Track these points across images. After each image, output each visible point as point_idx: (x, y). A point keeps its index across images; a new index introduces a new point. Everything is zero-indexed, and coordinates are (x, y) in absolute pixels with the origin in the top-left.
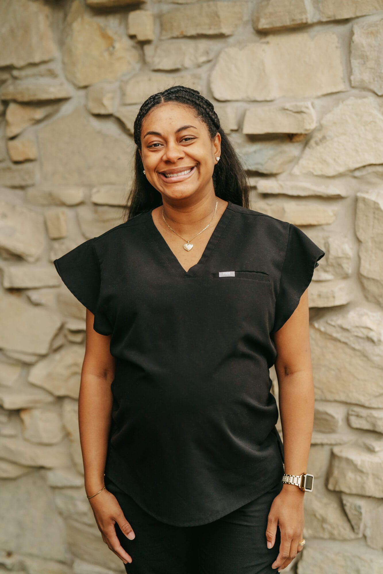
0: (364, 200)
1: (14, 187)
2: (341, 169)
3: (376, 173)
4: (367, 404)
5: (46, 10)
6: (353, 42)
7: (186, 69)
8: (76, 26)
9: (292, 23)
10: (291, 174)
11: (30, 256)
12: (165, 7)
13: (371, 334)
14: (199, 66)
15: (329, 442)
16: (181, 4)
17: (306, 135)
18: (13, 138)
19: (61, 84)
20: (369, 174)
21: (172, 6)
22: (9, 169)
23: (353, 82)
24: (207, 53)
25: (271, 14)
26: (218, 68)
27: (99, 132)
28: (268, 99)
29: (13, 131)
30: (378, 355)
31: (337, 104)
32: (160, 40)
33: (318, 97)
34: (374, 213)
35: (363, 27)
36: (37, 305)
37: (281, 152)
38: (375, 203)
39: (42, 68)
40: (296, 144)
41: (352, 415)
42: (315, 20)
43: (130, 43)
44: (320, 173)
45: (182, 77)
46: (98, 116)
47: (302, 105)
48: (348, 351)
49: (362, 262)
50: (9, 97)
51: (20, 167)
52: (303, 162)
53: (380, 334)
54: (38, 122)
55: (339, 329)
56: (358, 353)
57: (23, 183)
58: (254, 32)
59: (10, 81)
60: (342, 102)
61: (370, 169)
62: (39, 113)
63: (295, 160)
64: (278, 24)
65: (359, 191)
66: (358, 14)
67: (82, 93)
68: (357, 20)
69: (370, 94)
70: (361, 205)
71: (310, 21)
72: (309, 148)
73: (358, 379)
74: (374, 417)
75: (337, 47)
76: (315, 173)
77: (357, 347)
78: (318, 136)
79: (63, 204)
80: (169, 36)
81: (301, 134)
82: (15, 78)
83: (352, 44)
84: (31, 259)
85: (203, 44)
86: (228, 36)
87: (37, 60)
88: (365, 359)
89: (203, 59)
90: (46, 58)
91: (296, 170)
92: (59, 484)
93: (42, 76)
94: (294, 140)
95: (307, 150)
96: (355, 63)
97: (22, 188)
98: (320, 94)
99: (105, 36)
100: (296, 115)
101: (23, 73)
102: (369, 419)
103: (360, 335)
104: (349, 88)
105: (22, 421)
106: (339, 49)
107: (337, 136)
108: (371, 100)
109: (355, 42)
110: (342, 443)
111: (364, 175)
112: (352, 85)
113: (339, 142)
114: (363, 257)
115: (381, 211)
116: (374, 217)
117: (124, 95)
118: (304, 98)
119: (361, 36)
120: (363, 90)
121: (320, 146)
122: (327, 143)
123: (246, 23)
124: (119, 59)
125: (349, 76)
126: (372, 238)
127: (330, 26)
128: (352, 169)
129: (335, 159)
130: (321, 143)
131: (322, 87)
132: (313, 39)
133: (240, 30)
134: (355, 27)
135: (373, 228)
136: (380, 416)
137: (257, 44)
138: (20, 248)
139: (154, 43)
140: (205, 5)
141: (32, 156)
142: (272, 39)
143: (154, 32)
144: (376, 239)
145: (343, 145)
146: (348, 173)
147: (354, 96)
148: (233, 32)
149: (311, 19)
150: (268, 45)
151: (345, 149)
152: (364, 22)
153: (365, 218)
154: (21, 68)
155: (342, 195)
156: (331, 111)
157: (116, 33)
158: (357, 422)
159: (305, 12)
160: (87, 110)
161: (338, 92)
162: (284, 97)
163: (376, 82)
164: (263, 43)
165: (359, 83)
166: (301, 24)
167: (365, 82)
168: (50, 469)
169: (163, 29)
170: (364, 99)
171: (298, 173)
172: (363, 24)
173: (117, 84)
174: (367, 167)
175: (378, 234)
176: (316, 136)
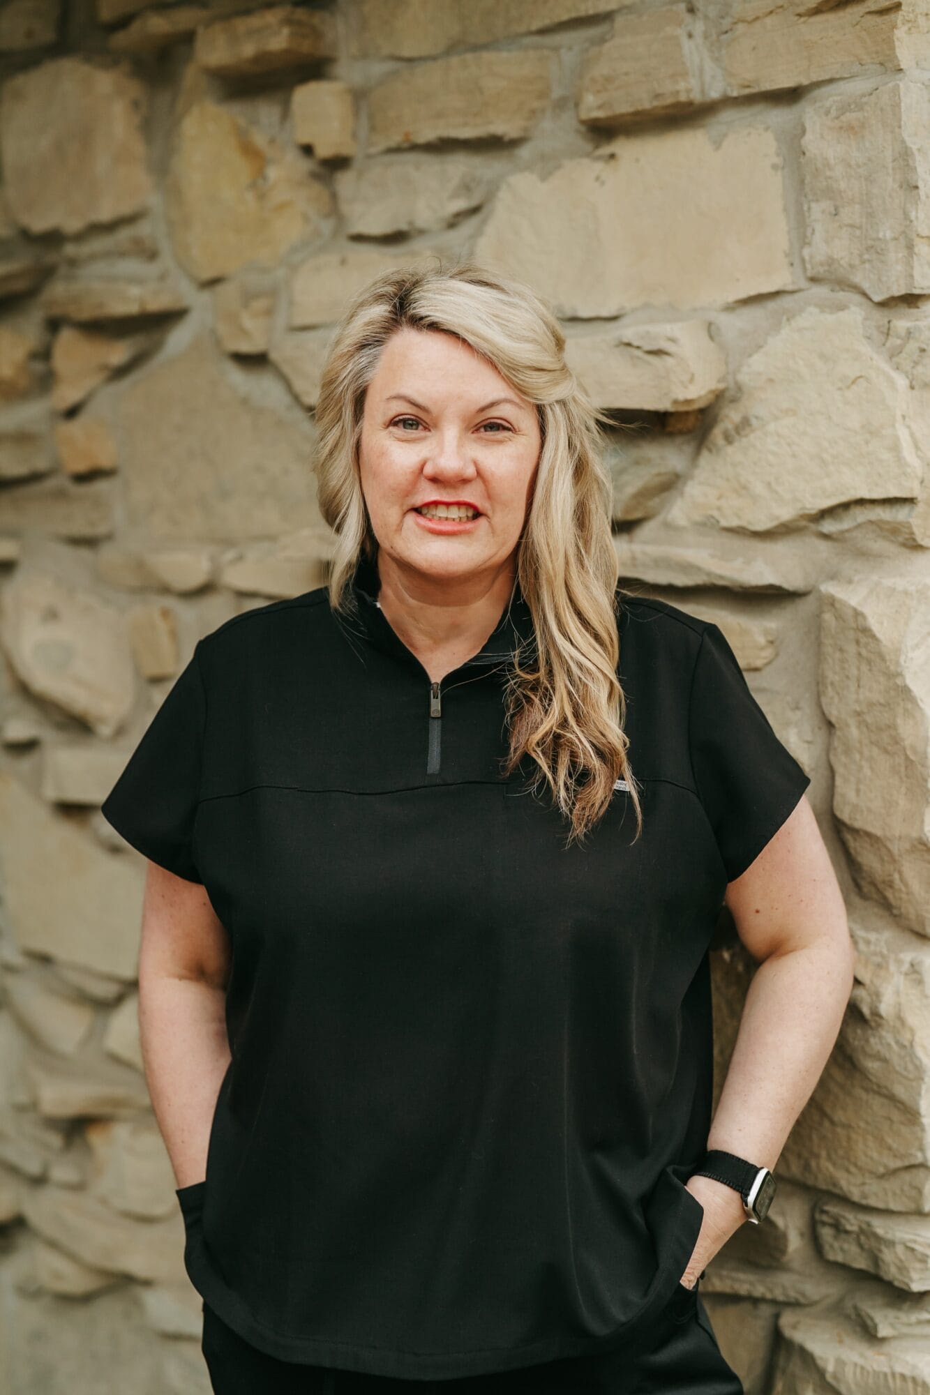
0: (832, 602)
1: (75, 541)
2: (786, 514)
3: (877, 525)
4: (857, 1197)
5: (135, 89)
6: (804, 153)
7: (422, 232)
8: (191, 125)
9: (656, 103)
10: (668, 526)
11: (101, 720)
12: (378, 69)
14: (452, 225)
15: (769, 1296)
16: (410, 60)
17: (702, 411)
18: (72, 413)
19: (162, 277)
20: (859, 526)
21: (390, 66)
22: (60, 495)
23: (808, 266)
24: (466, 188)
25: (608, 79)
26: (490, 229)
27: (245, 401)
28: (605, 313)
29: (67, 394)
30: (877, 1057)
31: (777, 327)
32: (369, 157)
33: (730, 308)
34: (858, 642)
35: (827, 113)
36: (115, 849)
37: (637, 463)
38: (857, 614)
39: (124, 235)
40: (679, 440)
41: (824, 1224)
42: (714, 94)
43: (305, 165)
44: (734, 522)
45: (414, 254)
46: (241, 359)
47: (659, 332)
49: (839, 781)
50: (57, 311)
51: (85, 489)
52: (693, 490)
53: (878, 995)
54: (120, 372)
57: (89, 531)
58: (583, 129)
59: (63, 270)
60: (788, 320)
61: (861, 515)
62: (119, 353)
63: (669, 485)
64: (623, 108)
65: (833, 577)
66: (815, 77)
67: (206, 297)
68: (817, 93)
69: (857, 298)
70: (828, 617)
71: (697, 97)
72: (710, 450)
73: (833, 1122)
74: (878, 1238)
75: (775, 167)
76: (724, 523)
78: (731, 416)
79: (165, 590)
80: (383, 144)
81: (687, 413)
82: (73, 263)
83: (803, 160)
84: (105, 730)
85: (459, 166)
86: (514, 143)
87: (105, 213)
88: (847, 1064)
89: (461, 204)
90: (126, 209)
91: (679, 511)
93: (122, 254)
94: (669, 429)
95: (705, 453)
96: (818, 210)
97: (90, 542)
98: (733, 297)
99: (249, 150)
100: (650, 358)
101: (86, 249)
102: (863, 1238)
104: (803, 283)
105: (88, 1149)
106: (779, 173)
107: (776, 418)
108: (856, 314)
109: (808, 154)
110: (802, 1300)
111: (848, 531)
112: (809, 274)
113: (779, 435)
114: (839, 769)
115: (874, 637)
116: (860, 654)
117: (291, 303)
118: (695, 310)
119: (822, 137)
120: (837, 288)
121: (736, 444)
122: (752, 436)
123: (561, 105)
124: (281, 207)
125: (802, 248)
126: (859, 714)
127: (758, 108)
128: (813, 512)
129: (769, 484)
130: (737, 437)
131: (738, 280)
132: (718, 145)
133: (547, 124)
134: (809, 113)
135: (859, 686)
136: (889, 1236)
137: (585, 161)
138: (78, 698)
139: (357, 164)
140: (455, 60)
141: (105, 462)
142: (624, 148)
143: (354, 136)
144: (869, 719)
145: (789, 445)
146: (803, 523)
147: (816, 305)
148: (526, 129)
149: (703, 92)
150: (612, 163)
151: (794, 456)
152: (831, 97)
153: (838, 655)
154: (79, 237)
155: (786, 586)
156: (760, 347)
157: (272, 141)
158: (836, 1245)
159: (684, 74)
160: (218, 342)
161: (777, 294)
162: (646, 306)
163: (867, 265)
164: (599, 158)
165: (826, 268)
166: (678, 105)
167: (841, 266)
168: (147, 1283)
169: (373, 129)
170: (841, 314)
171: (682, 522)
172: (828, 104)
173: (281, 273)
174: (852, 506)
175: (871, 705)
176: (727, 416)
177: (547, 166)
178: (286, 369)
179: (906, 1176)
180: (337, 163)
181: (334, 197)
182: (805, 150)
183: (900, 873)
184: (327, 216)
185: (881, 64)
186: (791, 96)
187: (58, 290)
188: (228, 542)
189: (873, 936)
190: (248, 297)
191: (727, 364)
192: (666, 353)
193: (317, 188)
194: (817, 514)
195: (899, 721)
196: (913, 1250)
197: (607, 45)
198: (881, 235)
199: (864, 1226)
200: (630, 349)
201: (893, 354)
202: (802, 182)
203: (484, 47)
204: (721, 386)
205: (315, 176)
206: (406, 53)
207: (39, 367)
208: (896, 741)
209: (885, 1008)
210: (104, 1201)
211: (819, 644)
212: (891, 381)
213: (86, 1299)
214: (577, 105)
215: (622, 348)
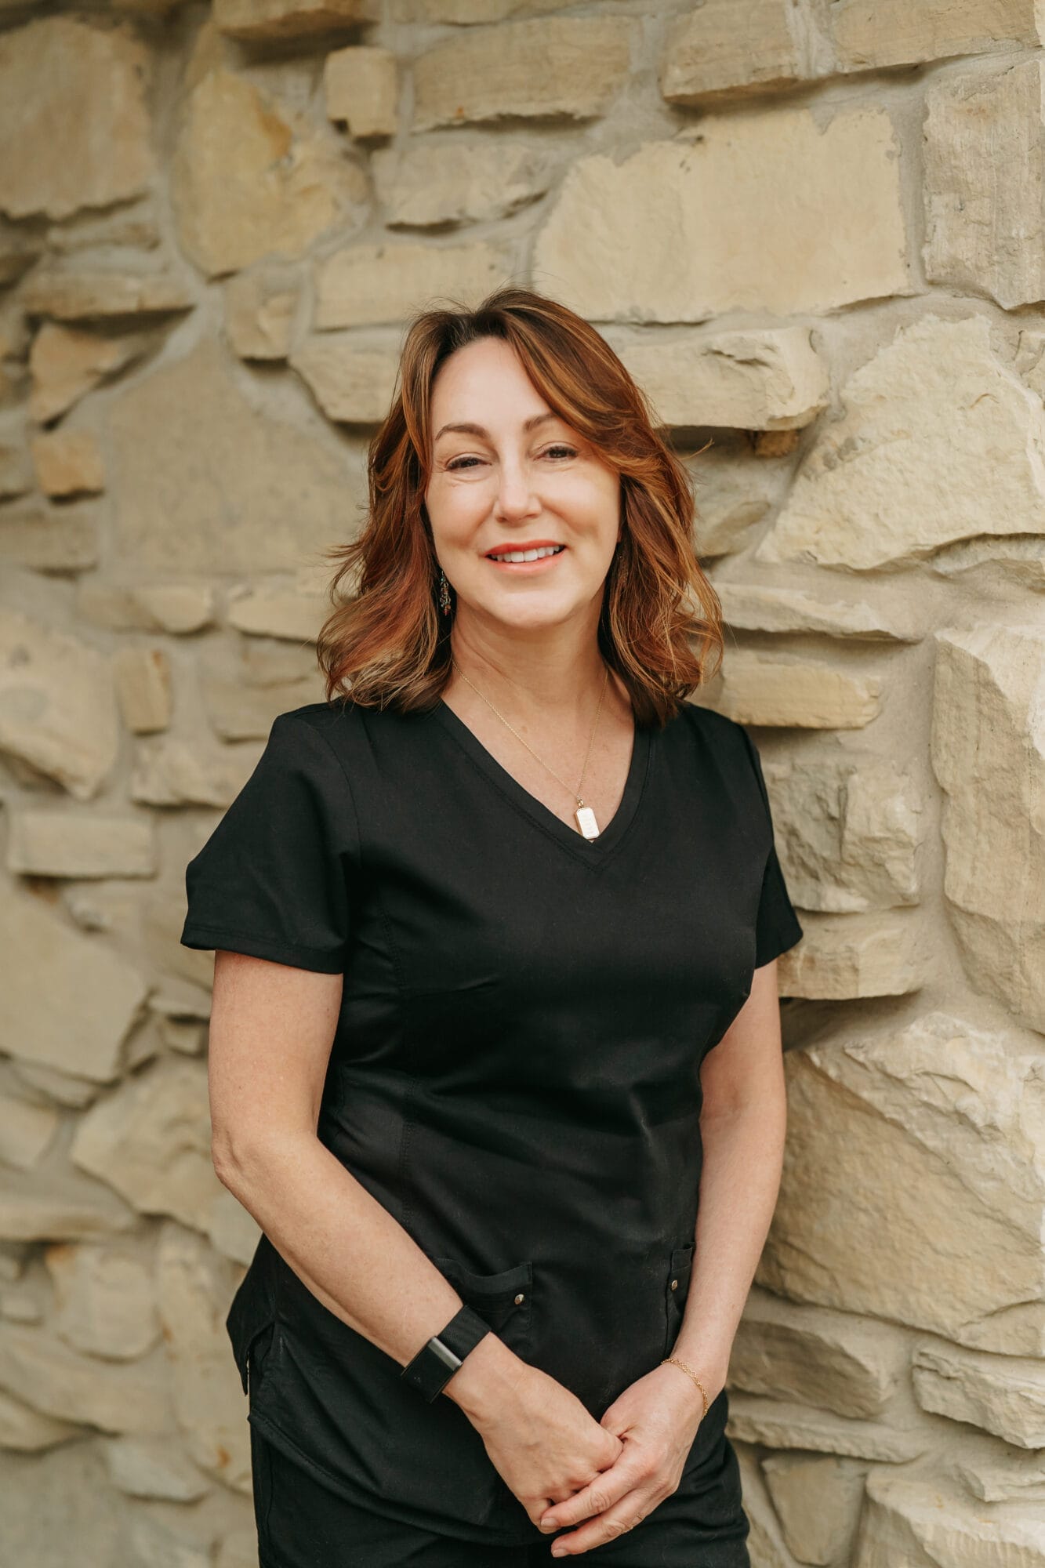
0: (949, 651)
1: (53, 573)
2: (896, 550)
3: (1001, 564)
4: (963, 1339)
5: (138, 53)
6: (926, 139)
7: (474, 222)
8: (202, 96)
9: (753, 79)
10: (754, 562)
11: (77, 779)
12: (426, 35)
13: (967, 1102)
14: (510, 215)
15: (856, 1453)
16: (465, 25)
17: (799, 431)
18: (52, 424)
19: (165, 270)
20: (979, 566)
21: (442, 32)
22: (36, 518)
23: (928, 268)
24: (527, 172)
25: (698, 51)
26: (556, 220)
27: (258, 413)
28: (688, 317)
29: (47, 403)
30: (991, 1176)
31: (889, 337)
32: (412, 134)
33: (835, 314)
34: (978, 698)
35: (954, 93)
36: (91, 929)
37: (722, 490)
38: (979, 665)
39: (119, 220)
40: (770, 465)
41: (922, 1369)
42: (822, 71)
43: (339, 143)
44: (835, 560)
45: (463, 247)
46: (256, 364)
47: (757, 339)
48: (907, 1150)
49: (951, 857)
50: (37, 307)
51: (64, 512)
52: (787, 521)
53: (993, 1103)
54: (111, 378)
55: (878, 1076)
56: (934, 1162)
57: (69, 561)
58: (666, 107)
59: (46, 260)
60: (902, 329)
61: (982, 553)
62: (110, 355)
63: (761, 515)
64: (718, 84)
65: (949, 623)
66: (940, 53)
67: (215, 293)
68: (941, 71)
69: (984, 305)
70: (943, 669)
71: (802, 73)
72: (808, 477)
73: (936, 1251)
74: (983, 1382)
75: (890, 154)
76: (822, 560)
77: (931, 1143)
78: (833, 438)
79: (159, 629)
80: (430, 124)
81: (782, 433)
82: (58, 251)
83: (924, 147)
84: (82, 791)
85: (519, 147)
86: (585, 122)
87: (100, 196)
88: (954, 1183)
89: (521, 191)
90: (124, 191)
91: (769, 548)
92: (140, 1489)
93: (118, 243)
94: (762, 451)
95: (801, 479)
96: (940, 204)
97: (69, 574)
98: (838, 302)
99: (273, 126)
100: (743, 369)
101: (74, 236)
102: (968, 1385)
103: (937, 1101)
104: (921, 288)
105: (49, 1277)
106: (895, 161)
107: (886, 441)
108: (982, 324)
109: (930, 140)
110: (895, 1458)
111: (966, 571)
112: (928, 277)
113: (888, 460)
114: (952, 843)
115: (998, 692)
116: (980, 712)
117: (317, 301)
118: (794, 316)
119: (948, 121)
120: (961, 293)
121: (839, 470)
122: (857, 461)
123: (640, 80)
124: (307, 192)
125: (920, 247)
126: (977, 780)
127: (873, 86)
128: (928, 548)
129: (877, 515)
130: (839, 461)
131: (845, 283)
132: (823, 128)
133: (624, 102)
134: (932, 92)
135: (978, 749)
136: (1000, 1384)
137: (668, 144)
138: (52, 755)
139: (398, 144)
140: (519, 26)
141: (90, 482)
142: (712, 129)
143: (397, 111)
144: (987, 785)
145: (901, 471)
146: (916, 561)
147: (936, 313)
148: (599, 107)
149: (808, 66)
150: (700, 146)
151: (907, 484)
152: (959, 75)
153: (954, 712)
154: (67, 222)
155: (894, 633)
156: (870, 359)
157: (299, 116)
158: (936, 1393)
159: (789, 47)
160: (230, 345)
161: (890, 298)
162: (737, 310)
163: (997, 268)
164: (685, 140)
165: (949, 270)
166: (780, 82)
167: (965, 267)
168: (114, 1435)
169: (418, 103)
170: (964, 322)
171: (773, 558)
172: (955, 83)
173: (305, 267)
174: (973, 543)
175: (992, 770)
176: (828, 438)
177: (623, 149)
178: (309, 376)
179: (1021, 1315)
180: (376, 142)
181: (370, 181)
182: (927, 136)
183: (1022, 964)
184: (361, 203)
185: (1018, 40)
186: (912, 73)
187: (39, 284)
188: (233, 575)
189: (987, 1037)
190: (267, 293)
191: (829, 378)
192: (764, 364)
193: (350, 169)
194: (931, 551)
195: (1025, 789)
196: (1028, 1399)
197: (698, 12)
198: (1013, 234)
199: (970, 1372)
200: (719, 358)
201: (1024, 370)
202: (923, 172)
203: (551, 12)
204: (823, 403)
205: (348, 156)
206: (461, 18)
207: (14, 371)
208: (1020, 812)
209: (1002, 1120)
210: (64, 1339)
211: (932, 700)
212: (1021, 399)
213: (39, 1453)
214: (659, 80)
215: (710, 356)
